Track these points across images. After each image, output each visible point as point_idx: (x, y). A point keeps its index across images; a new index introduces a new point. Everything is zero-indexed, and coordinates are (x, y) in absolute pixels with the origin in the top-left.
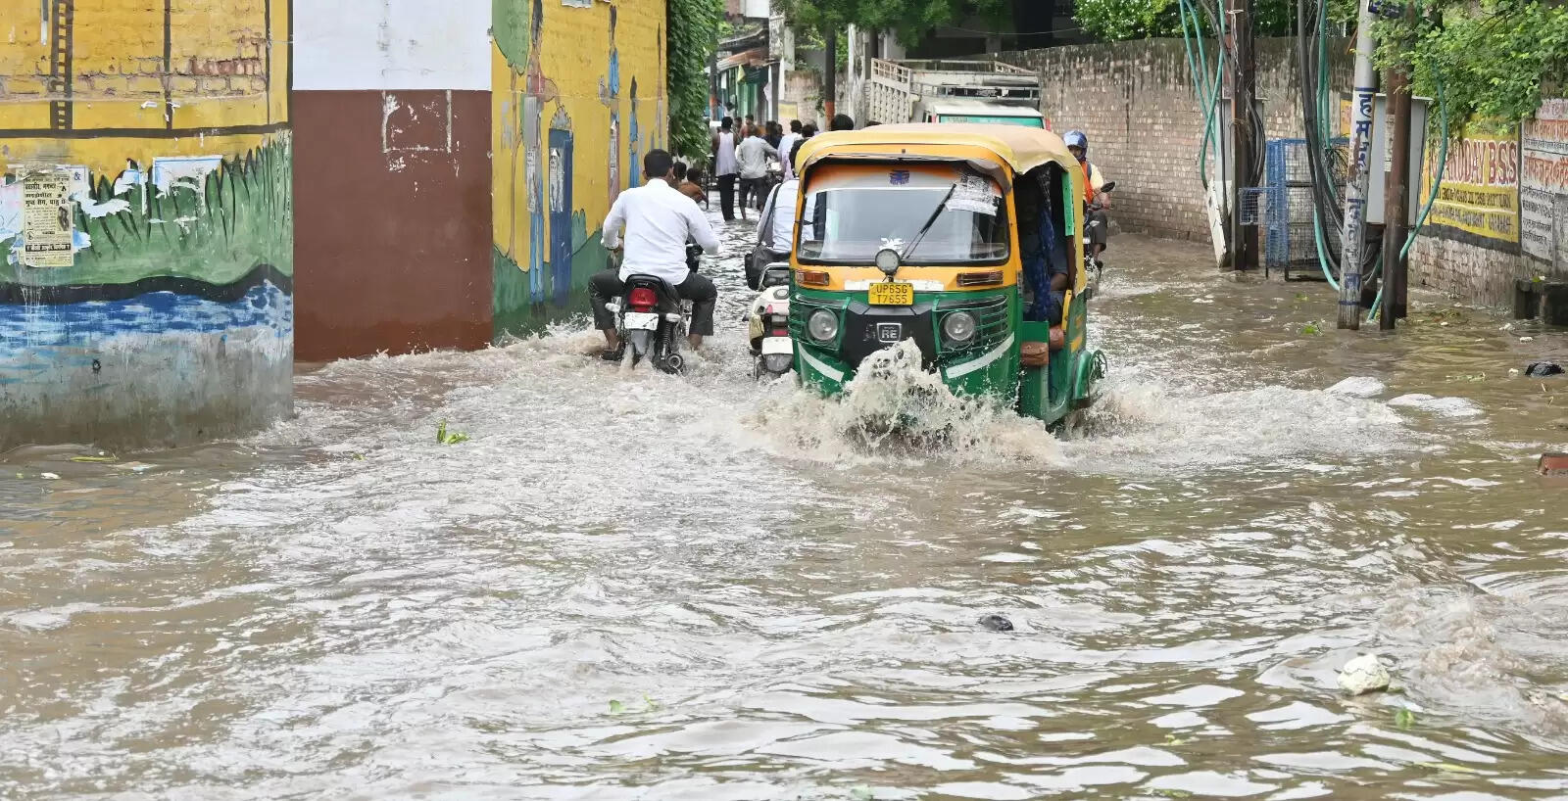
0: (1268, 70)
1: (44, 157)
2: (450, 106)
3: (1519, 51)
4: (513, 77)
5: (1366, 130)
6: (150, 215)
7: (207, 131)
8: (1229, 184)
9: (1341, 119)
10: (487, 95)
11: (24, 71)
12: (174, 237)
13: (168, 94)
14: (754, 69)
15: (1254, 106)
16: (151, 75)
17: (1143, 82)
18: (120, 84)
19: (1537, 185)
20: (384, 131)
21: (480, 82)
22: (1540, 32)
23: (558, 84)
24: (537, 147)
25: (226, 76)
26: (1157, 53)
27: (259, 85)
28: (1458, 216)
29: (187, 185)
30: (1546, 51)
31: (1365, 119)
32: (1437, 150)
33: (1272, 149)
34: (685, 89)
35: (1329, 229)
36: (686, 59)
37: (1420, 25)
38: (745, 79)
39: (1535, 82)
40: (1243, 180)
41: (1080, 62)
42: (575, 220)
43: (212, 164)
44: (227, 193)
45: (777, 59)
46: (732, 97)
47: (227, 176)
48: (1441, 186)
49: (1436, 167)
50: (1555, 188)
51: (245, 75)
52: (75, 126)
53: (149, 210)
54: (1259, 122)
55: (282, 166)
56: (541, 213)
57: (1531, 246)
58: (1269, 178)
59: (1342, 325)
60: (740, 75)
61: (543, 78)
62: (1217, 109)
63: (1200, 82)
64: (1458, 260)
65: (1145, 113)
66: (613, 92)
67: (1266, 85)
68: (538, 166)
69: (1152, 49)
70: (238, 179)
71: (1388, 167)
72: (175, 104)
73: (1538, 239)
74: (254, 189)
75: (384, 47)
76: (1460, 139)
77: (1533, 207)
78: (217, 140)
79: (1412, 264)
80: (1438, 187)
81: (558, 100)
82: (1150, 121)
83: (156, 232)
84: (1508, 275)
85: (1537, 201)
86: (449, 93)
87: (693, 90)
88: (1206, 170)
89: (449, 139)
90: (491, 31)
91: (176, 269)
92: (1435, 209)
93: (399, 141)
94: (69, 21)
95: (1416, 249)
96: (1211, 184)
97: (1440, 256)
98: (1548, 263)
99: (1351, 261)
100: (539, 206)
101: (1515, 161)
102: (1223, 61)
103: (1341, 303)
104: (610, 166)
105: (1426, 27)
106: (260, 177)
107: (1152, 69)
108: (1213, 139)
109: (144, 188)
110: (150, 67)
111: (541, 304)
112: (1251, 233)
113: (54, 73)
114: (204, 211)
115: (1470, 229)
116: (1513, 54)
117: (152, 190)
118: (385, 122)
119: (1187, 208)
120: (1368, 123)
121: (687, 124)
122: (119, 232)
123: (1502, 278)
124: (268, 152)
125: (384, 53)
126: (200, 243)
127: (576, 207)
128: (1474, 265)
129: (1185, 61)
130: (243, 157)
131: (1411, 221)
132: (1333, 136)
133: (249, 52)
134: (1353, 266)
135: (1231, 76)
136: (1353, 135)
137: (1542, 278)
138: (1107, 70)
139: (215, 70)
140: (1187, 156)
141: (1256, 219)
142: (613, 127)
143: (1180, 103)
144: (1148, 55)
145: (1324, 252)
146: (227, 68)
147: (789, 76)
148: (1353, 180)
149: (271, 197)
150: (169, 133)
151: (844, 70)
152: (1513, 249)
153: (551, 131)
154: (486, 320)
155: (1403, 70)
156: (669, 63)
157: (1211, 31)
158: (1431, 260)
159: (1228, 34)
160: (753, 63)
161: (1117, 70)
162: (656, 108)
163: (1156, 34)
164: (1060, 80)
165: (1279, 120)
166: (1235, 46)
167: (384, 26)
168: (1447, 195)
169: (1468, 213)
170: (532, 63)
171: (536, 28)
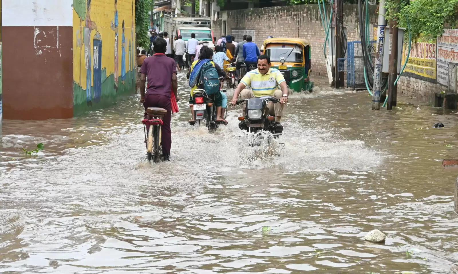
0: (348, 16)
2: (58, 32)
3: (437, 13)
4: (80, 21)
5: (382, 40)
8: (334, 56)
9: (374, 34)
10: (71, 28)
15: (343, 30)
17: (304, 20)
19: (443, 59)
20: (35, 40)
21: (68, 23)
22: (444, 6)
23: (97, 23)
24: (89, 46)
26: (309, 9)
28: (415, 69)
30: (446, 13)
31: (381, 36)
32: (407, 46)
33: (349, 44)
34: (142, 23)
35: (369, 73)
36: (142, 13)
37: (401, 4)
39: (442, 24)
40: (339, 56)
41: (282, 12)
42: (102, 71)
45: (175, 9)
46: (158, 22)
48: (409, 58)
49: (407, 51)
50: (449, 60)
54: (344, 34)
56: (90, 70)
57: (441, 81)
58: (348, 55)
59: (373, 108)
60: (161, 15)
61: (91, 21)
62: (330, 30)
63: (324, 20)
64: (414, 84)
65: (304, 31)
66: (116, 26)
67: (347, 22)
68: (89, 52)
69: (307, 8)
71: (390, 53)
73: (443, 78)
75: (35, 11)
76: (416, 42)
77: (441, 67)
79: (398, 86)
80: (408, 59)
81: (96, 29)
82: (306, 33)
84: (432, 91)
85: (443, 65)
86: (58, 27)
87: (144, 23)
88: (326, 51)
89: (58, 43)
90: (72, 5)
92: (407, 67)
93: (40, 44)
95: (400, 81)
96: (328, 56)
97: (408, 83)
98: (446, 86)
99: (377, 86)
100: (90, 67)
101: (435, 50)
102: (332, 13)
103: (373, 101)
104: (115, 52)
105: (404, 4)
107: (307, 15)
108: (328, 40)
111: (90, 101)
112: (342, 75)
115: (418, 74)
116: (435, 14)
118: (35, 37)
119: (319, 64)
120: (383, 37)
121: (142, 36)
123: (430, 92)
125: (34, 13)
127: (103, 67)
128: (420, 87)
129: (319, 13)
131: (398, 72)
132: (370, 40)
134: (377, 88)
135: (335, 19)
137: (444, 92)
138: (291, 15)
140: (319, 46)
141: (343, 69)
142: (116, 38)
143: (317, 27)
144: (305, 10)
145: (367, 82)
148: (378, 57)
152: (434, 81)
153: (94, 40)
154: (71, 108)
155: (396, 19)
156: (136, 14)
157: (328, 2)
158: (405, 85)
159: (334, 3)
160: (166, 10)
161: (295, 15)
162: (131, 30)
163: (309, 3)
164: (275, 18)
165: (352, 34)
166: (336, 8)
167: (35, 3)
168: (411, 62)
169: (418, 68)
170: (87, 16)
171: (89, 4)
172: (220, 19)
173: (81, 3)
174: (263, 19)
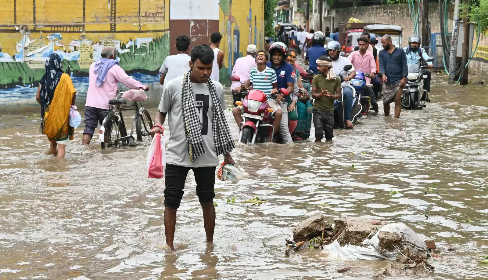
0: (432, 13)
1: (109, 38)
2: (208, 24)
4: (225, 16)
5: (457, 31)
6: (135, 53)
7: (149, 31)
9: (451, 27)
10: (218, 21)
11: (104, 15)
12: (141, 59)
13: (140, 22)
14: (285, 11)
15: (428, 24)
16: (136, 17)
17: (397, 16)
18: (128, 19)
20: (190, 30)
21: (216, 17)
23: (236, 18)
24: (230, 35)
25: (154, 17)
26: (401, 8)
27: (162, 19)
28: (484, 55)
29: (144, 45)
31: (456, 28)
33: (432, 36)
34: (268, 18)
35: (447, 58)
36: (269, 10)
37: (473, 5)
38: (283, 13)
40: (425, 45)
41: (380, 10)
43: (150, 40)
44: (154, 48)
45: (292, 8)
46: (279, 18)
47: (154, 43)
48: (478, 46)
51: (159, 17)
52: (117, 29)
53: (135, 52)
54: (429, 27)
55: (167, 40)
56: (231, 53)
58: (432, 44)
60: (281, 12)
61: (232, 16)
62: (418, 24)
63: (413, 16)
64: (483, 67)
66: (250, 20)
67: (431, 18)
68: (231, 40)
70: (157, 44)
71: (463, 41)
72: (141, 24)
74: (161, 46)
75: (191, 8)
76: (484, 33)
78: (152, 34)
79: (470, 68)
81: (236, 22)
83: (136, 57)
86: (208, 20)
87: (270, 18)
89: (208, 32)
90: (219, 4)
91: (142, 67)
92: (477, 53)
93: (194, 33)
94: (115, 3)
95: (471, 64)
97: (479, 66)
99: (452, 66)
100: (231, 51)
102: (419, 11)
103: (449, 78)
104: (249, 40)
105: (475, 5)
106: (162, 43)
107: (400, 12)
108: (416, 31)
109: (133, 46)
110: (135, 15)
113: (111, 16)
114: (148, 52)
115: (486, 59)
117: (136, 46)
118: (191, 28)
120: (457, 29)
121: (269, 28)
122: (127, 57)
124: (164, 37)
125: (191, 10)
126: (147, 60)
127: (240, 51)
129: (409, 11)
130: (158, 38)
131: (469, 56)
132: (448, 32)
133: (160, 11)
134: (453, 68)
135: (421, 15)
136: (453, 33)
138: (387, 12)
139: (151, 15)
142: (250, 29)
143: (408, 21)
144: (399, 8)
145: (445, 64)
146: (154, 15)
147: (295, 13)
148: (453, 45)
149: (165, 48)
150: (140, 32)
151: (312, 11)
153: (234, 30)
155: (468, 18)
156: (265, 11)
157: (416, 2)
158: (476, 67)
159: (421, 3)
160: (285, 9)
161: (390, 12)
162: (261, 24)
163: (401, 2)
164: (374, 15)
165: (436, 27)
166: (422, 6)
167: (191, 2)
168: (481, 49)
169: (486, 54)
170: (229, 12)
171: (231, 3)
172: (329, 15)
173: (225, 2)
174: (364, 16)
